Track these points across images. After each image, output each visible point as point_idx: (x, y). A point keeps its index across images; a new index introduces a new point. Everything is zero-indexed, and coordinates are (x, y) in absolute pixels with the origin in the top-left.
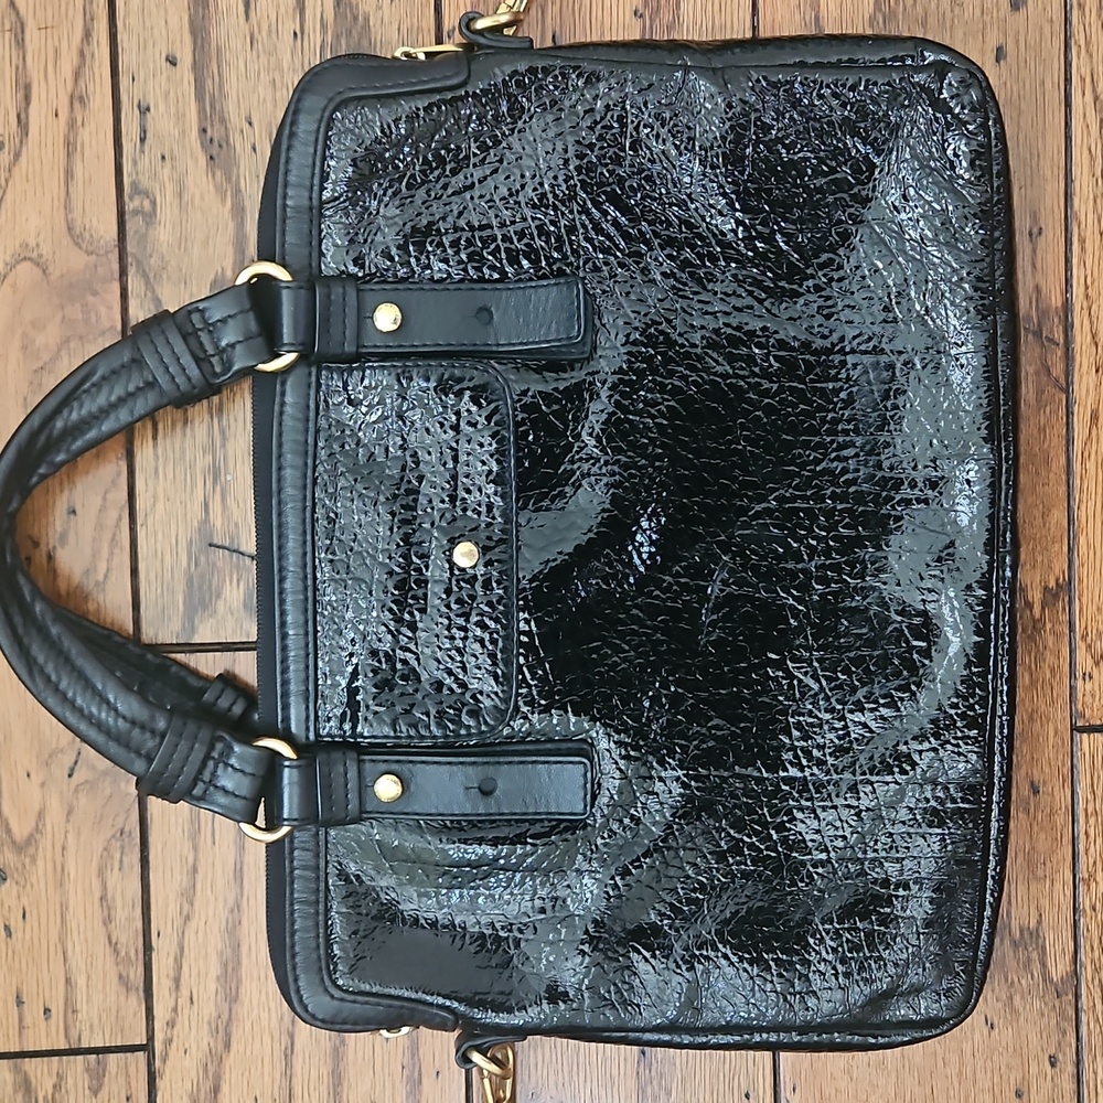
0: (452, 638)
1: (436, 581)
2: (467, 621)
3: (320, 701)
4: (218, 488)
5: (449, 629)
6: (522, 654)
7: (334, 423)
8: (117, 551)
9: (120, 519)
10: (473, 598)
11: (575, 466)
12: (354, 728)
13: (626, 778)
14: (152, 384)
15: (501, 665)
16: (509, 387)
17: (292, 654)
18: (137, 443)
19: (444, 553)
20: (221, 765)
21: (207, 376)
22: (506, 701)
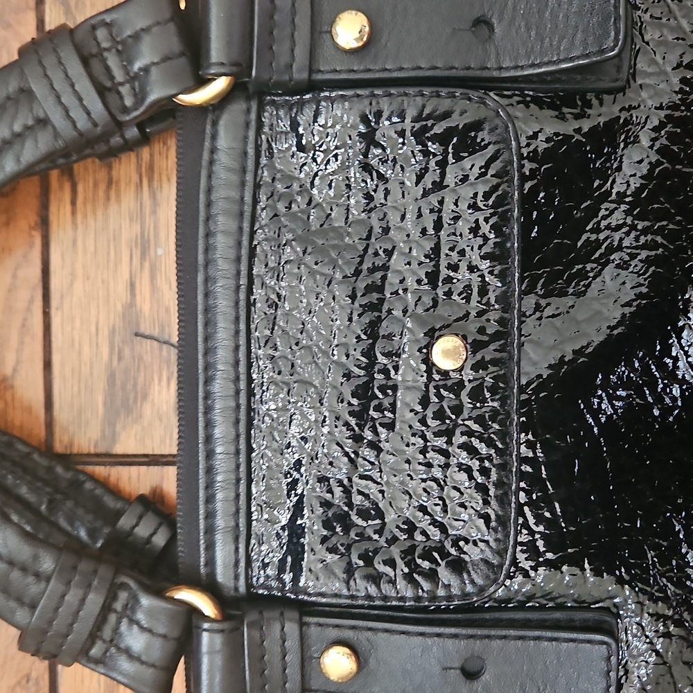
0: (429, 465)
1: (408, 388)
2: (449, 442)
3: (253, 541)
4: (147, 265)
5: (423, 451)
6: (523, 489)
7: (278, 176)
8: (27, 339)
9: (31, 301)
10: (458, 410)
11: (602, 236)
12: (295, 580)
13: (665, 663)
14: (43, 122)
15: (493, 502)
16: (514, 125)
17: (219, 478)
18: (53, 209)
19: (420, 350)
20: (125, 622)
21: (114, 111)
22: (501, 553)
